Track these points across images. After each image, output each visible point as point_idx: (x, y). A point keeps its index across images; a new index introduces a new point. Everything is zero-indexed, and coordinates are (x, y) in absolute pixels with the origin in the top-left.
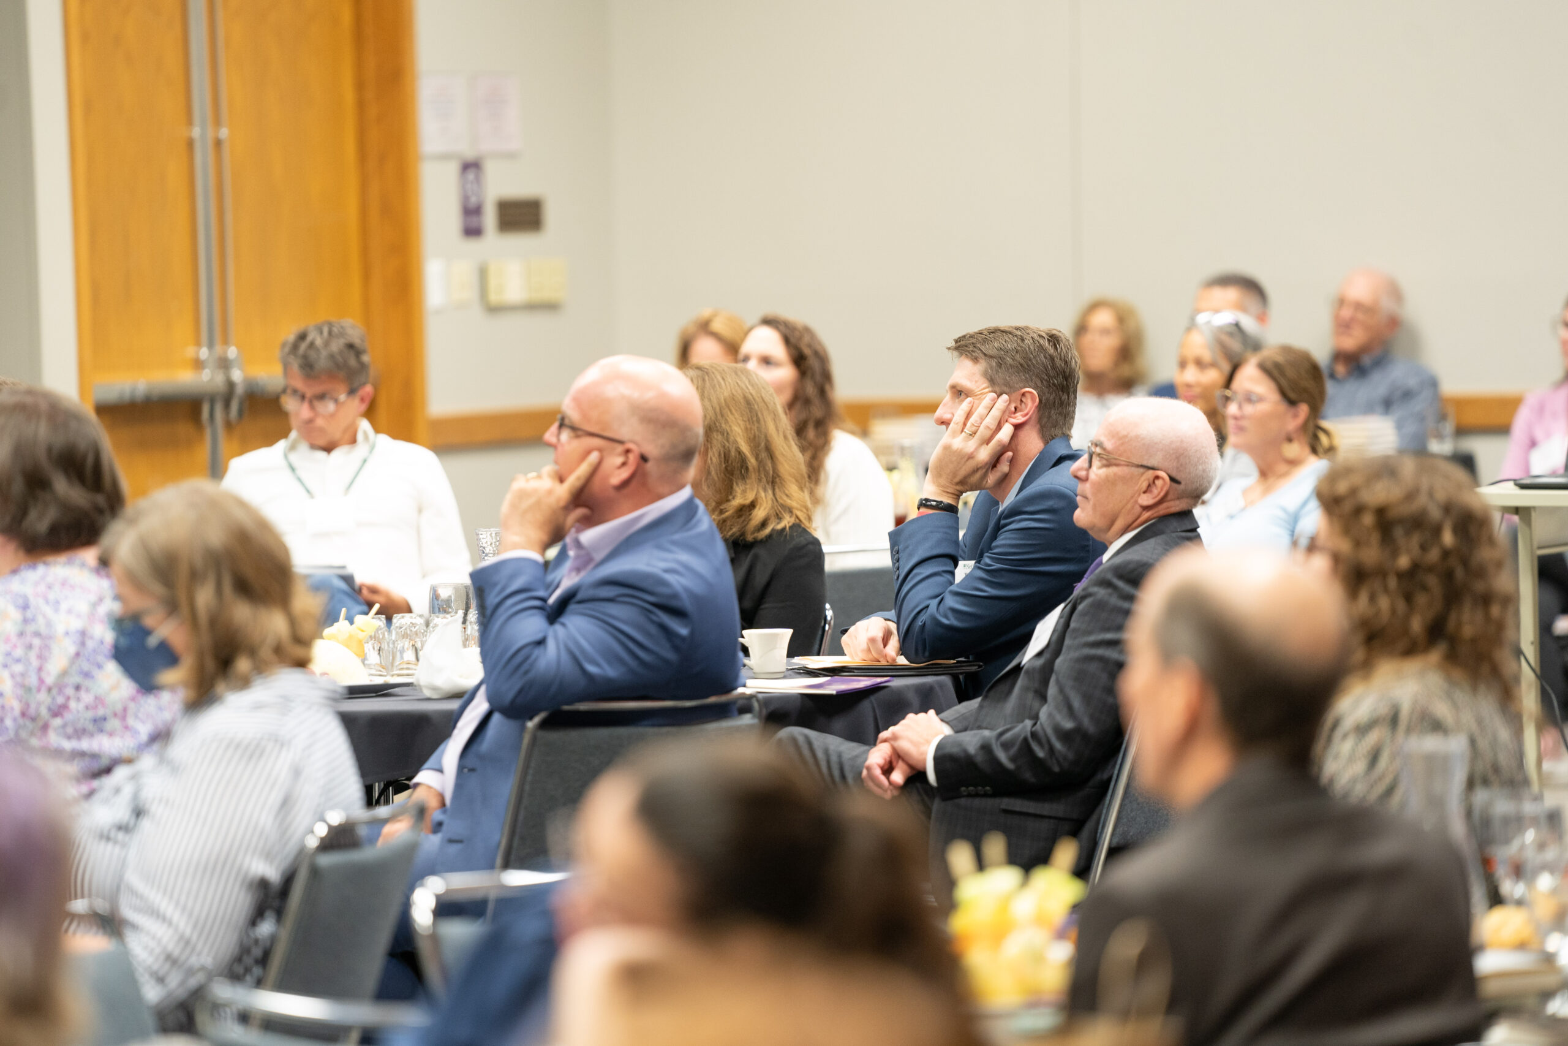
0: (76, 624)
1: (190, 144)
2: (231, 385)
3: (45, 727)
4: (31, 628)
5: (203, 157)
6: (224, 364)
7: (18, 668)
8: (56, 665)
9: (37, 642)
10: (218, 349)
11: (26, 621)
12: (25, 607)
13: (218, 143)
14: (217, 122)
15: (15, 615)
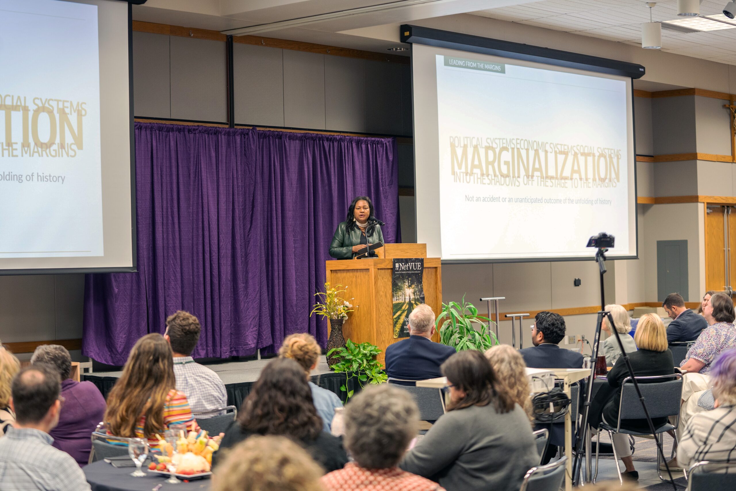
0: (725, 333)
1: (724, 251)
2: (730, 292)
3: (720, 350)
4: (718, 334)
5: (726, 253)
6: (729, 289)
7: (716, 341)
8: (722, 340)
9: (719, 336)
10: (728, 286)
11: (717, 333)
12: (717, 330)
13: (729, 250)
14: (729, 248)
15: (715, 331)
